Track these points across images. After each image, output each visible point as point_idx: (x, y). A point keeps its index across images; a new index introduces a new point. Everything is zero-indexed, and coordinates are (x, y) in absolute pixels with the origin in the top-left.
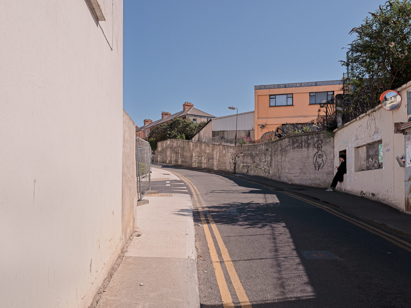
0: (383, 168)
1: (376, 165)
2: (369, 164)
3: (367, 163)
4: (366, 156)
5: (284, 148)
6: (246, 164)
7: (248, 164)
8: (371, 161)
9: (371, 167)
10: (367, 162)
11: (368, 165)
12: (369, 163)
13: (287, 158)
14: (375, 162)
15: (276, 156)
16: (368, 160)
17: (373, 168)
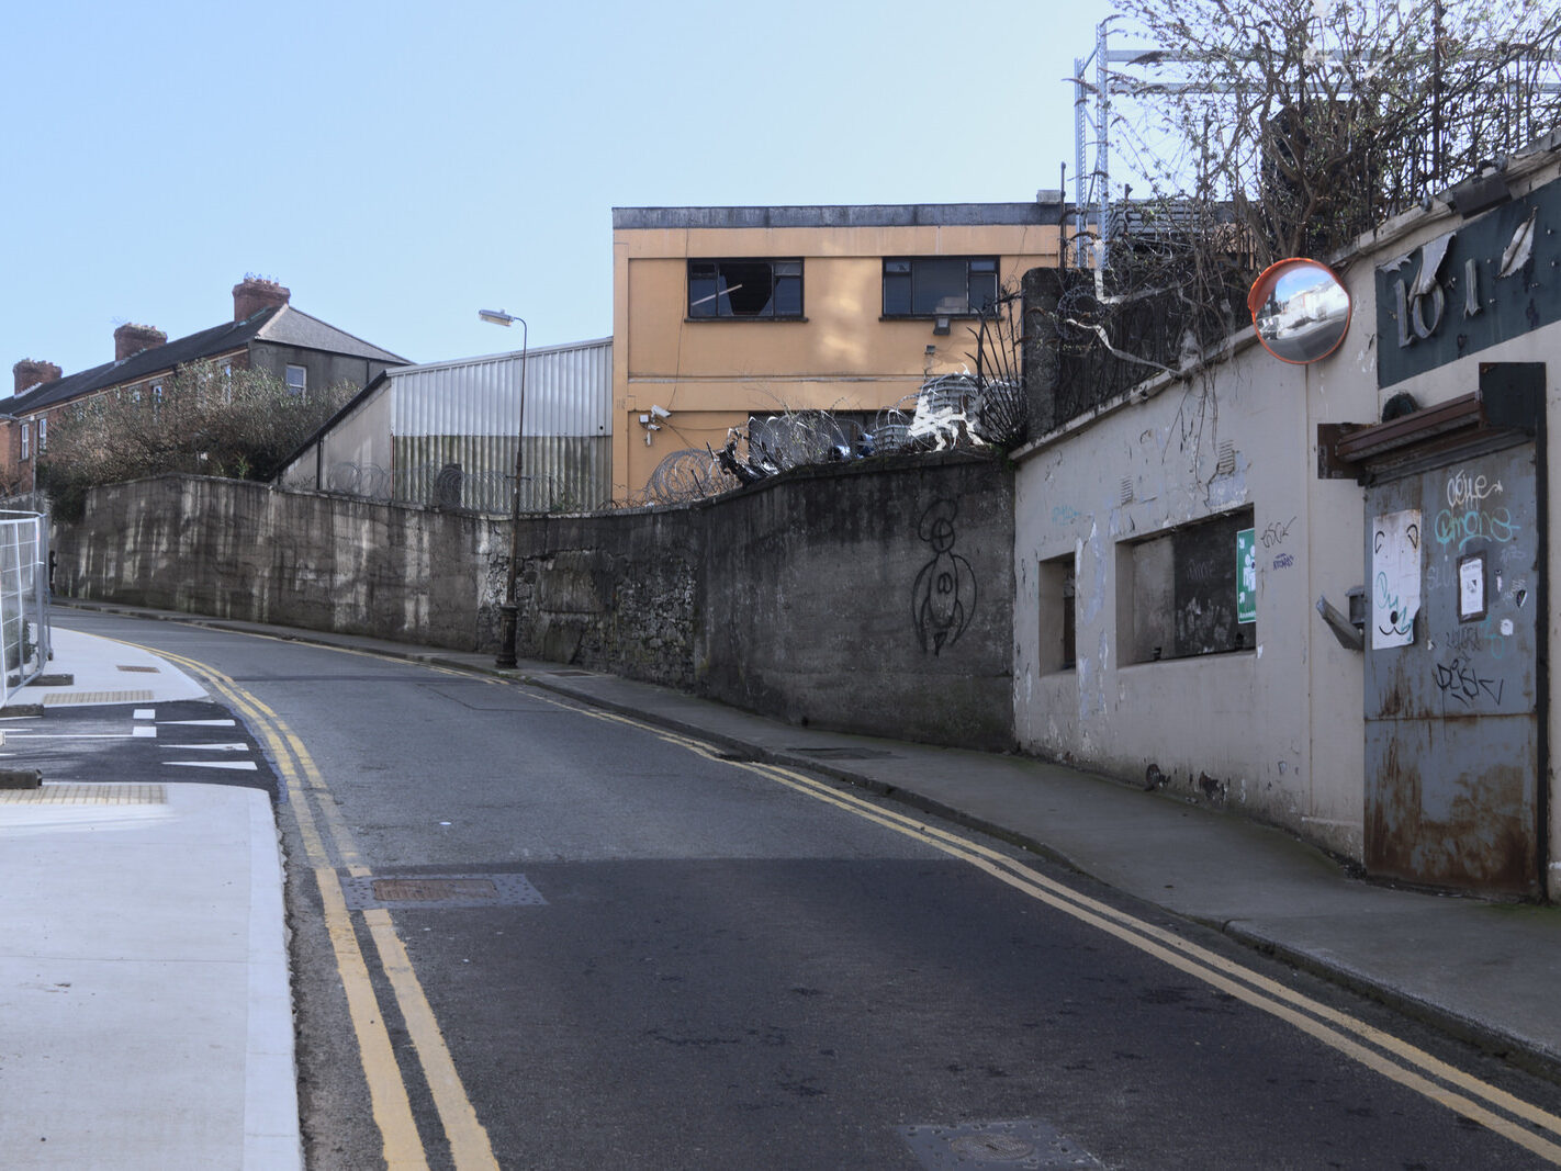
0: (1260, 650)
1: (1220, 634)
2: (1186, 627)
3: (1177, 623)
4: (1170, 586)
5: (765, 538)
6: (571, 617)
7: (578, 616)
8: (1199, 612)
9: (1199, 644)
10: (1176, 618)
11: (1182, 634)
12: (1186, 621)
13: (780, 588)
14: (1219, 620)
15: (723, 576)
16: (1184, 610)
17: (1206, 650)
